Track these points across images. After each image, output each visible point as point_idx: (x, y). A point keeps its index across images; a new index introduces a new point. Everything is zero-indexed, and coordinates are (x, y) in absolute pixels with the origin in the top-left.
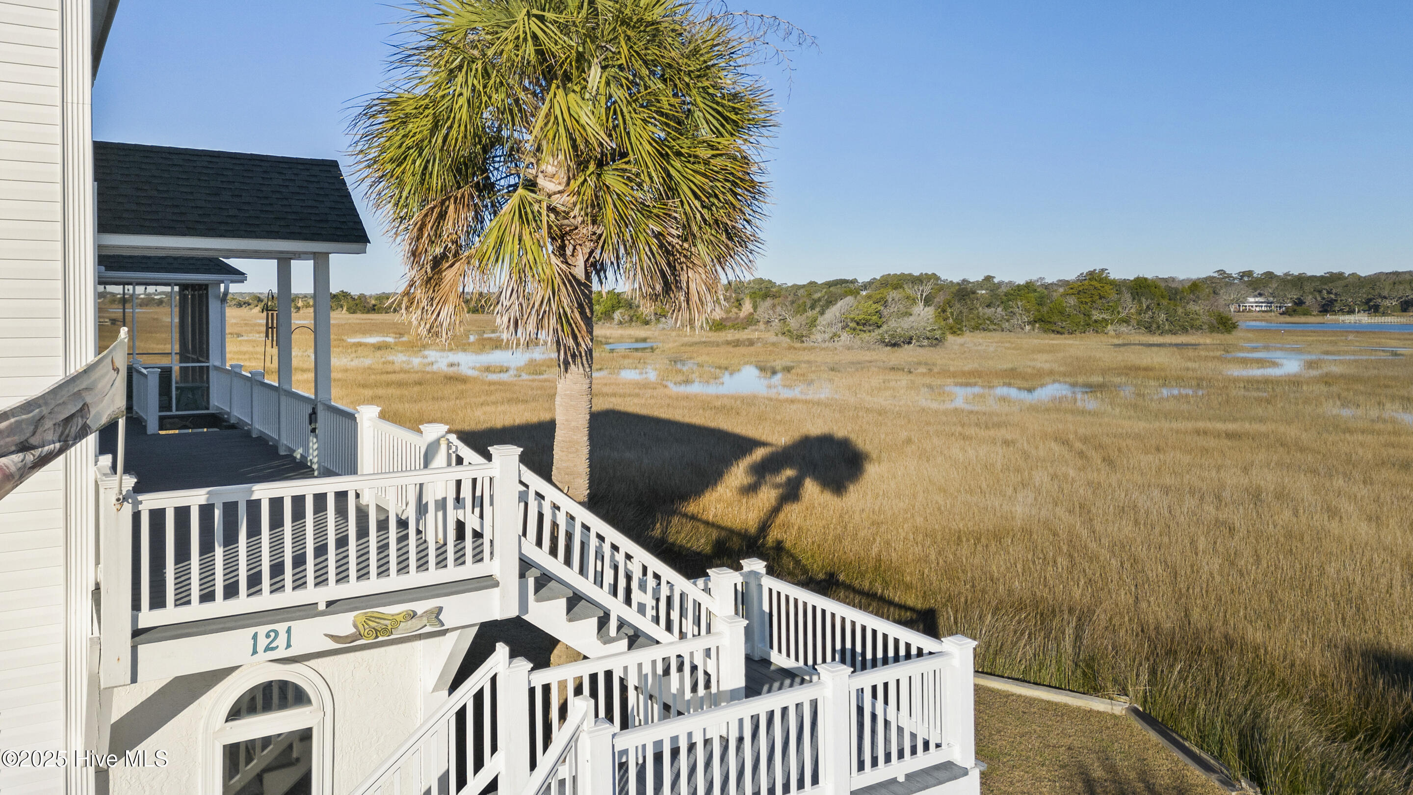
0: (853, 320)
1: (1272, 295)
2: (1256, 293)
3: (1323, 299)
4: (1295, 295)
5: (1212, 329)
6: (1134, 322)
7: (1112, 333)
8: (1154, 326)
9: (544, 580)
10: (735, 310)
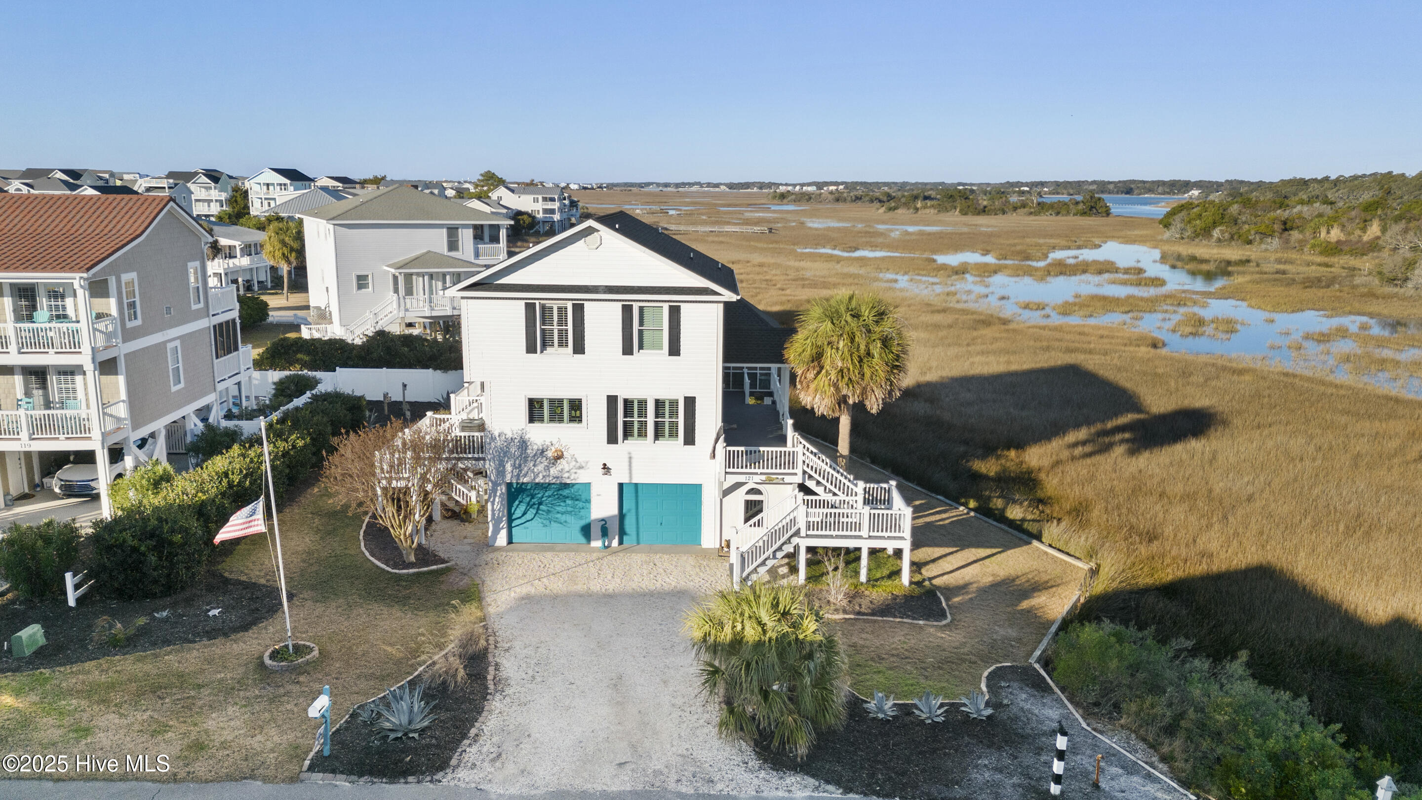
9: (810, 477)
10: (1356, 232)
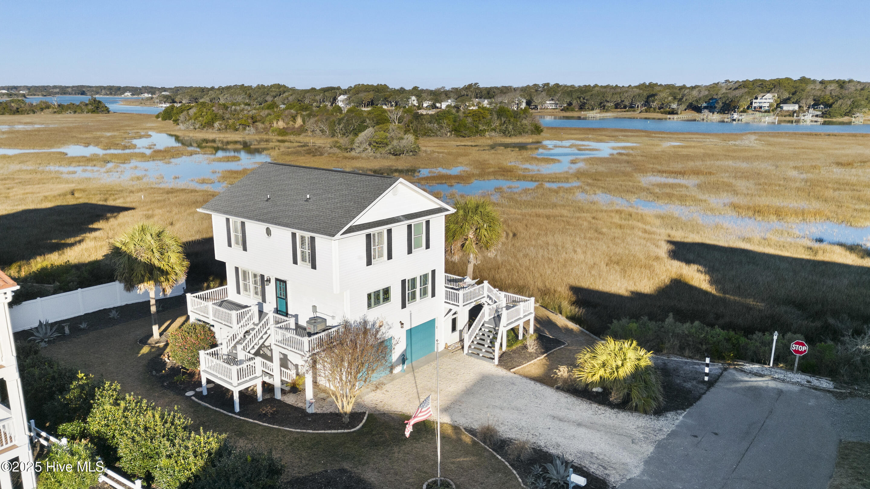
0: (374, 142)
1: (558, 100)
2: (551, 98)
3: (581, 102)
4: (568, 100)
5: (533, 133)
6: (498, 130)
7: (488, 136)
8: (507, 132)
10: (291, 123)
